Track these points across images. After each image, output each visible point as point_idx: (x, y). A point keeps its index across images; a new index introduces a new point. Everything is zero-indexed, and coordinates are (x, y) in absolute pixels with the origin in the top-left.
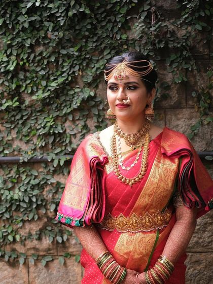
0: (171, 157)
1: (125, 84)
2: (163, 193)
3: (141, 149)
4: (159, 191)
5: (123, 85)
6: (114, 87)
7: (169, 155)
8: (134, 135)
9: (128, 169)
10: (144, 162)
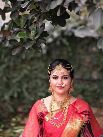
0: (80, 114)
1: (62, 76)
2: (74, 132)
3: (65, 109)
4: (72, 131)
5: (61, 77)
6: (56, 78)
7: (79, 113)
8: (62, 102)
9: (57, 119)
10: (65, 115)
